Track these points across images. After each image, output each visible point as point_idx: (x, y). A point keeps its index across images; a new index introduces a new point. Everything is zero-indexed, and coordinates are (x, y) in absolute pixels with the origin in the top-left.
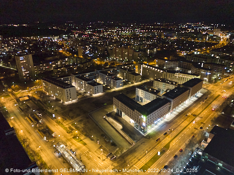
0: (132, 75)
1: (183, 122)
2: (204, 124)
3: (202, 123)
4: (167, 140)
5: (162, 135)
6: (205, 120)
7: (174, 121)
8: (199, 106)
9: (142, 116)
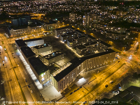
1: (15, 61)
2: (5, 68)
3: (6, 67)
4: (10, 53)
5: (13, 53)
6: (7, 70)
7: (18, 58)
8: (23, 76)
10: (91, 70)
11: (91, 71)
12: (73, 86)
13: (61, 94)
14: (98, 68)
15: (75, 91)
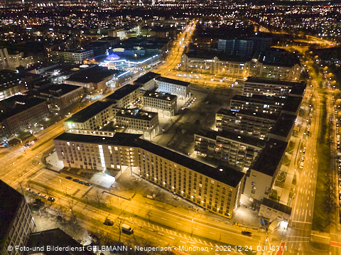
10: (154, 184)
11: (152, 184)
12: (86, 174)
13: (65, 168)
14: (171, 194)
15: (75, 180)
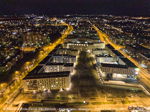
0: (73, 52)
9: (136, 69)
